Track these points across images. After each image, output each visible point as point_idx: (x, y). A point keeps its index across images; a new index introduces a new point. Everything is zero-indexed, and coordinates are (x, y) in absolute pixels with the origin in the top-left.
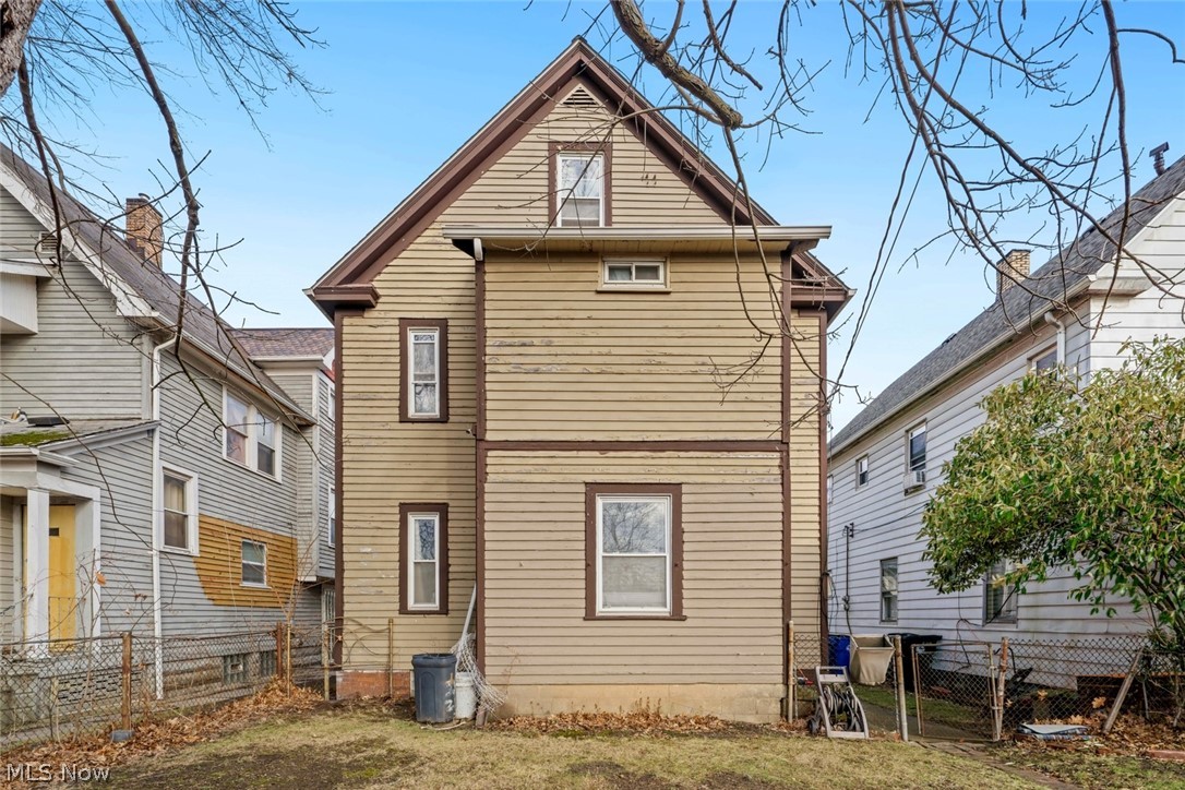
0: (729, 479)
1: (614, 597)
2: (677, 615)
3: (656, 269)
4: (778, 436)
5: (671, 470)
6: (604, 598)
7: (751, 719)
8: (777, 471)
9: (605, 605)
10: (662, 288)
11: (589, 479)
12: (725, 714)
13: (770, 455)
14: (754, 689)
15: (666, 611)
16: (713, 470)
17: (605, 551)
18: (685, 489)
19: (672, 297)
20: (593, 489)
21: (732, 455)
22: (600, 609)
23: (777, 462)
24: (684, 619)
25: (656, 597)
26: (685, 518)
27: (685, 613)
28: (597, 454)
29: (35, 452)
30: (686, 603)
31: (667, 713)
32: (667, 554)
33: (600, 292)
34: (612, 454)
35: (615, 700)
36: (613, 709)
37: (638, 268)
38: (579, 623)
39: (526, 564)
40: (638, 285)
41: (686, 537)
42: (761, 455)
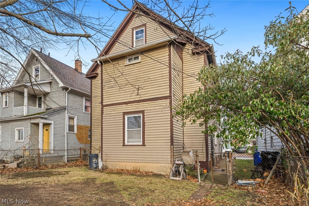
0: (156, 108)
1: (130, 140)
2: (144, 145)
3: (138, 57)
4: (169, 95)
5: (142, 107)
6: (128, 140)
7: (163, 173)
8: (169, 104)
9: (128, 142)
10: (140, 61)
11: (124, 111)
12: (156, 171)
13: (167, 100)
14: (163, 165)
15: (141, 143)
16: (152, 106)
17: (128, 128)
18: (145, 112)
19: (142, 63)
20: (125, 114)
21: (157, 101)
22: (126, 143)
23: (169, 102)
24: (145, 146)
25: (139, 140)
26: (145, 119)
27: (145, 144)
28: (125, 105)
29: (39, 116)
30: (146, 142)
31: (141, 170)
32: (141, 129)
33: (125, 66)
34: (128, 105)
35: (130, 166)
36: (129, 168)
37: (134, 58)
38: (122, 147)
39: (111, 133)
40: (133, 62)
41: (146, 124)
42: (164, 100)
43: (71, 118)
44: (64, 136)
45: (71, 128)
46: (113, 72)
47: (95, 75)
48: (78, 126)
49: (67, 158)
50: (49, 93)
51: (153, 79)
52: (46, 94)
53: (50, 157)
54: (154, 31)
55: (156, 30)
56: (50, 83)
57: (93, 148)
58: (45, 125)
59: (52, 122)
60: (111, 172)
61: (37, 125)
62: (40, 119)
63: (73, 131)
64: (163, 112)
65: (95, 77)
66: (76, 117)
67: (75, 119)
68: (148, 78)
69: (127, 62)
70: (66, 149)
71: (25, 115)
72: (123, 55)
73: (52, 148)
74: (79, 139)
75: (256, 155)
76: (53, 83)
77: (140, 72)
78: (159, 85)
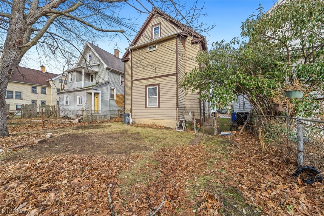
0: (167, 82)
1: (150, 104)
2: (159, 107)
3: (156, 46)
4: (175, 72)
5: (158, 81)
6: (148, 104)
7: (171, 127)
8: (175, 79)
9: (149, 106)
10: (156, 49)
11: (146, 84)
12: (167, 126)
13: (174, 76)
14: (172, 121)
15: (157, 106)
16: (164, 80)
17: (149, 96)
18: (160, 84)
19: (158, 50)
20: (147, 86)
21: (168, 77)
22: (147, 106)
23: (176, 77)
24: (160, 108)
25: (155, 104)
26: (160, 90)
27: (160, 107)
28: (147, 80)
29: (92, 88)
30: (160, 105)
31: (157, 125)
32: (157, 96)
33: (147, 52)
34: (149, 80)
35: (150, 122)
36: (149, 124)
37: (153, 47)
38: (144, 109)
39: (137, 99)
40: (153, 49)
41: (160, 93)
42: (173, 76)
43: (112, 89)
44: (108, 101)
45: (112, 96)
46: (139, 57)
47: (127, 59)
48: (116, 95)
49: (110, 116)
50: (98, 72)
51: (165, 62)
52: (96, 73)
53: (99, 116)
54: (166, 28)
55: (168, 27)
56: (99, 65)
57: (126, 110)
58: (95, 94)
59: (100, 92)
60: (138, 126)
61: (91, 94)
62: (92, 90)
63: (114, 98)
64: (172, 85)
65: (127, 61)
66: (115, 88)
67: (115, 90)
68: (162, 61)
69: (148, 50)
70: (109, 110)
71: (83, 87)
72: (146, 45)
73: (100, 109)
74: (117, 103)
75: (233, 115)
76: (101, 65)
77: (157, 57)
78: (169, 66)
